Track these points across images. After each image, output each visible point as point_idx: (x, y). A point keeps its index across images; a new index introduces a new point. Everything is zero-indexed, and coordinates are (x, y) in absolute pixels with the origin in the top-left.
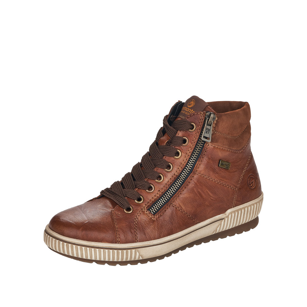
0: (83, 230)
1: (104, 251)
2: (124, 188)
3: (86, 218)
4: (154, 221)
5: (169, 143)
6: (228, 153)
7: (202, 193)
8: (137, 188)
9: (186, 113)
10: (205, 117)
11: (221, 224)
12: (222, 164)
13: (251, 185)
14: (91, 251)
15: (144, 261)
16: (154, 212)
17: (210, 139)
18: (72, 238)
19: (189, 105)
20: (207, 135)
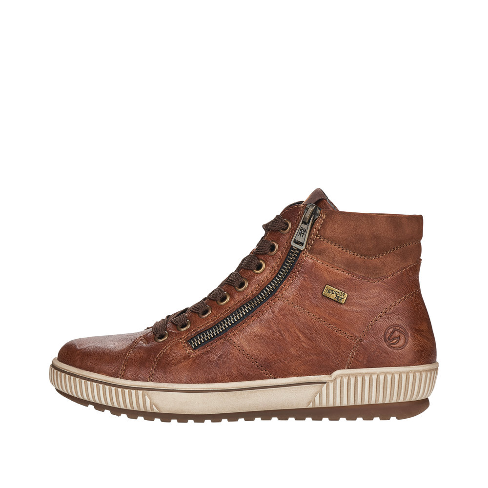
11: (321, 392)
12: (328, 292)
13: (394, 342)
16: (195, 346)
17: (305, 245)
20: (300, 239)
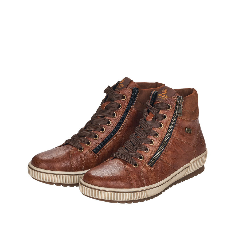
0: (110, 181)
1: (126, 194)
2: (128, 151)
3: (110, 173)
4: (152, 171)
5: (154, 119)
6: (190, 123)
7: (177, 150)
8: (138, 150)
9: (162, 98)
10: (177, 100)
11: (188, 170)
12: (187, 131)
13: (202, 143)
14: (117, 195)
15: (148, 199)
16: (151, 166)
17: (181, 114)
18: (104, 187)
19: (163, 93)
20: (179, 112)
